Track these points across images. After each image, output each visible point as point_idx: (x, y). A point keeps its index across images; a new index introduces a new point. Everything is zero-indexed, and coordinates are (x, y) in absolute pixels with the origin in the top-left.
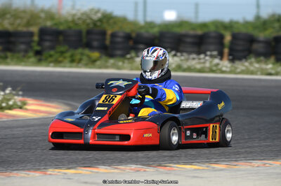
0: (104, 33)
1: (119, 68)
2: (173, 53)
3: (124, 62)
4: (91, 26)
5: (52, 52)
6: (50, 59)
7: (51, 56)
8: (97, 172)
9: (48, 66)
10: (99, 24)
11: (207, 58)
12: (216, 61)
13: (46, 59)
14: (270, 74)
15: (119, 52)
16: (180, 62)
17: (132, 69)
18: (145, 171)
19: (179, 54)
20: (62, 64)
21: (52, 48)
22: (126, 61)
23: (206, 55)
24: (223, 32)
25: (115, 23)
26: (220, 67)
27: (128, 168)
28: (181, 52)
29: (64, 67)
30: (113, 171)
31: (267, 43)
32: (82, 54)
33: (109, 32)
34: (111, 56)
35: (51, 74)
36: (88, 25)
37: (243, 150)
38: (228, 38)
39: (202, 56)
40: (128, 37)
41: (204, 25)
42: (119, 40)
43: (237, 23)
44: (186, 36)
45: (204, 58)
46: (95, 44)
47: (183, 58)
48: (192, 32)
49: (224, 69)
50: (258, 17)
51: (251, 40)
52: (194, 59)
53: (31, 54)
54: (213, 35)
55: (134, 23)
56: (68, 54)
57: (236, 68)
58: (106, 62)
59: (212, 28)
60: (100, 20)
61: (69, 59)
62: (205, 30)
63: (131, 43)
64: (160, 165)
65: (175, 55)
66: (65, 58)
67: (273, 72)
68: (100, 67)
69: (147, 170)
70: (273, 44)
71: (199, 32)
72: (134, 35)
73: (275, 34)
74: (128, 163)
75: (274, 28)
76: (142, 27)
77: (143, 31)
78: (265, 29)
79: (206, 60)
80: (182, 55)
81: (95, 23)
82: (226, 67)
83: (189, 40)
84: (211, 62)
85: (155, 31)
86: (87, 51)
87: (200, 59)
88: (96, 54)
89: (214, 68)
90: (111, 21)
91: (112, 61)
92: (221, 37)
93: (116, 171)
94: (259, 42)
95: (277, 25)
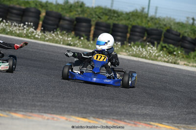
11: (25, 27)
12: (32, 29)
14: (70, 45)
16: (5, 27)
19: (4, 21)
23: (25, 24)
24: (40, 9)
26: (34, 34)
31: (71, 21)
37: (39, 104)
38: (43, 14)
39: (22, 25)
41: (27, 2)
43: (51, 4)
44: (13, 8)
45: (23, 26)
47: (7, 24)
48: (18, 6)
49: (37, 36)
50: (67, 2)
51: (60, 18)
52: (15, 26)
54: (33, 10)
57: (45, 37)
62: (28, 6)
67: (72, 43)
70: (75, 22)
71: (23, 7)
73: (77, 16)
75: (77, 11)
78: (71, 12)
79: (24, 28)
80: (7, 22)
82: (39, 35)
83: (15, 11)
84: (27, 30)
87: (20, 27)
89: (30, 35)
92: (39, 13)
94: (65, 20)
95: (79, 9)
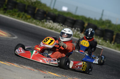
0: (35, 8)
1: (37, 24)
2: (62, 24)
3: (39, 23)
4: (30, 4)
5: (11, 11)
6: (9, 13)
7: (10, 12)
8: (13, 66)
9: (7, 16)
10: (34, 4)
12: (79, 33)
13: (8, 13)
14: (99, 44)
15: (38, 18)
17: (42, 26)
18: (34, 71)
19: (64, 26)
20: (14, 17)
21: (12, 9)
22: (41, 22)
24: (85, 21)
25: (41, 5)
26: (79, 35)
27: (27, 67)
28: (65, 25)
29: (14, 18)
30: (20, 67)
31: (102, 31)
32: (24, 15)
33: (37, 9)
34: (35, 19)
35: (8, 19)
36: (29, 3)
38: (86, 25)
40: (44, 13)
41: (78, 16)
42: (40, 13)
43: (92, 19)
44: (69, 19)
45: (74, 30)
46: (30, 12)
48: (72, 18)
50: (101, 19)
51: (96, 28)
53: (2, 9)
54: (80, 21)
55: (49, 8)
56: (17, 13)
58: (32, 20)
59: (81, 19)
60: (35, 3)
61: (17, 15)
62: (78, 19)
63: (45, 15)
64: (41, 70)
65: (62, 26)
66: (16, 14)
67: (101, 43)
68: (29, 22)
69: (35, 70)
70: (104, 32)
71: (75, 19)
72: (47, 13)
73: (106, 28)
74: (28, 65)
76: (51, 10)
77: (51, 12)
78: (103, 25)
81: (32, 3)
82: (82, 36)
83: (69, 21)
84: (76, 33)
85: (57, 13)
86: (26, 14)
88: (29, 16)
89: (77, 35)
90: (39, 4)
91: (35, 21)
92: (83, 23)
93: (21, 67)
94: (98, 30)
95: (108, 25)
